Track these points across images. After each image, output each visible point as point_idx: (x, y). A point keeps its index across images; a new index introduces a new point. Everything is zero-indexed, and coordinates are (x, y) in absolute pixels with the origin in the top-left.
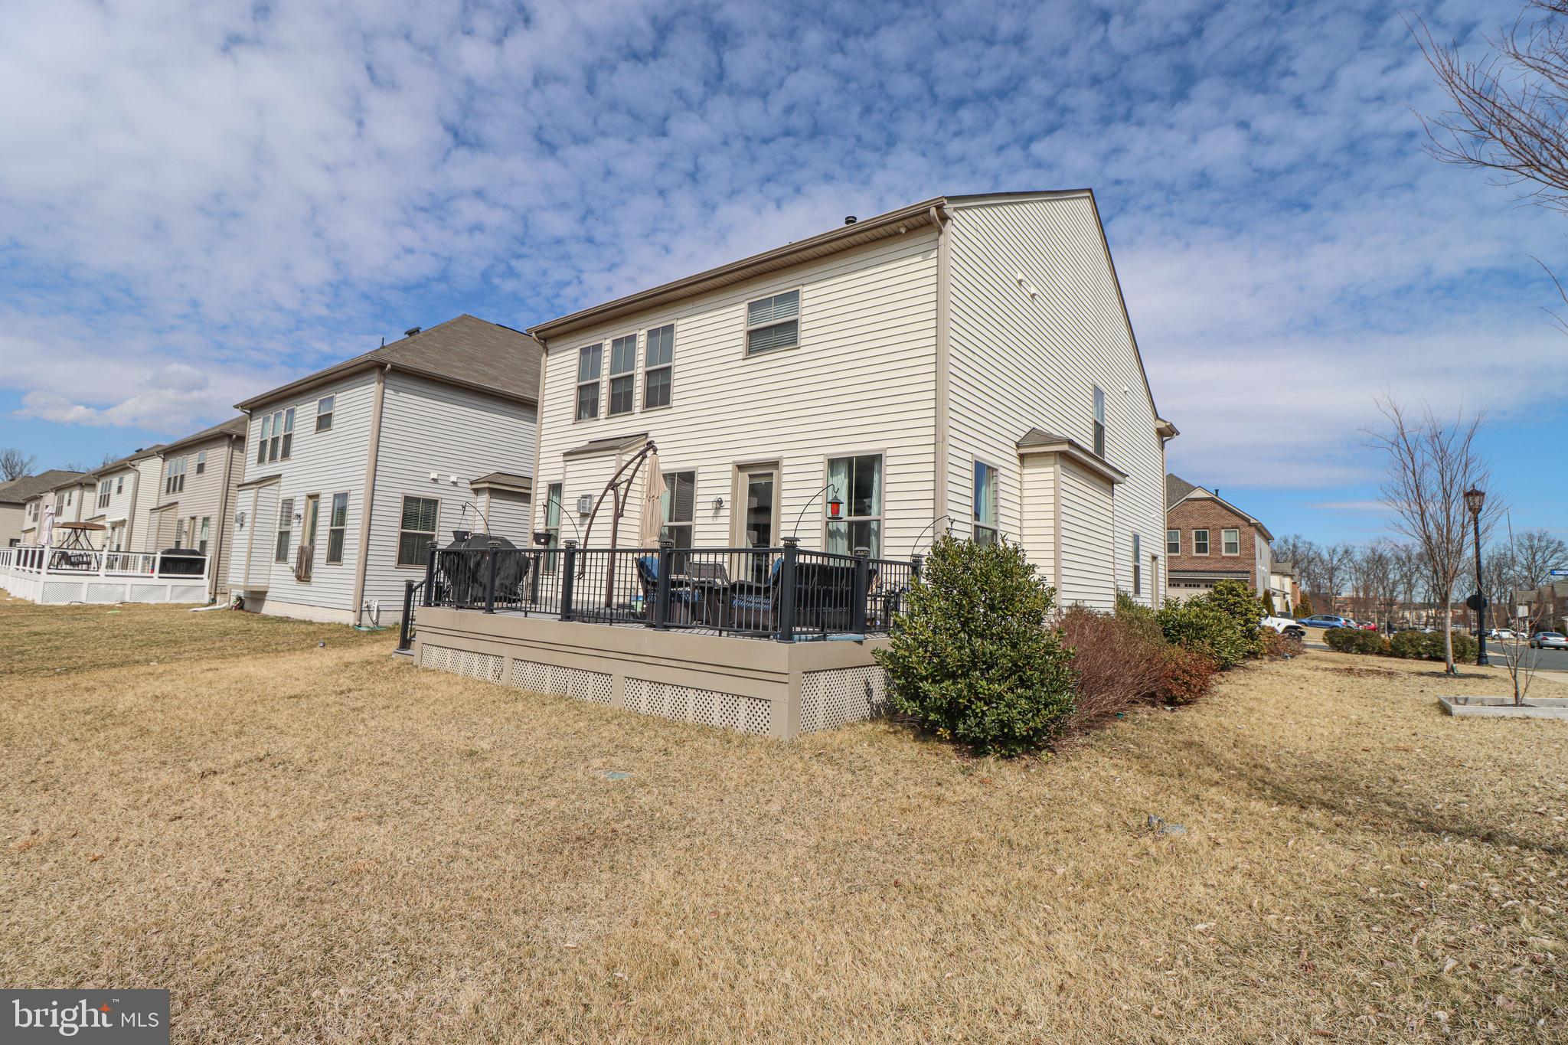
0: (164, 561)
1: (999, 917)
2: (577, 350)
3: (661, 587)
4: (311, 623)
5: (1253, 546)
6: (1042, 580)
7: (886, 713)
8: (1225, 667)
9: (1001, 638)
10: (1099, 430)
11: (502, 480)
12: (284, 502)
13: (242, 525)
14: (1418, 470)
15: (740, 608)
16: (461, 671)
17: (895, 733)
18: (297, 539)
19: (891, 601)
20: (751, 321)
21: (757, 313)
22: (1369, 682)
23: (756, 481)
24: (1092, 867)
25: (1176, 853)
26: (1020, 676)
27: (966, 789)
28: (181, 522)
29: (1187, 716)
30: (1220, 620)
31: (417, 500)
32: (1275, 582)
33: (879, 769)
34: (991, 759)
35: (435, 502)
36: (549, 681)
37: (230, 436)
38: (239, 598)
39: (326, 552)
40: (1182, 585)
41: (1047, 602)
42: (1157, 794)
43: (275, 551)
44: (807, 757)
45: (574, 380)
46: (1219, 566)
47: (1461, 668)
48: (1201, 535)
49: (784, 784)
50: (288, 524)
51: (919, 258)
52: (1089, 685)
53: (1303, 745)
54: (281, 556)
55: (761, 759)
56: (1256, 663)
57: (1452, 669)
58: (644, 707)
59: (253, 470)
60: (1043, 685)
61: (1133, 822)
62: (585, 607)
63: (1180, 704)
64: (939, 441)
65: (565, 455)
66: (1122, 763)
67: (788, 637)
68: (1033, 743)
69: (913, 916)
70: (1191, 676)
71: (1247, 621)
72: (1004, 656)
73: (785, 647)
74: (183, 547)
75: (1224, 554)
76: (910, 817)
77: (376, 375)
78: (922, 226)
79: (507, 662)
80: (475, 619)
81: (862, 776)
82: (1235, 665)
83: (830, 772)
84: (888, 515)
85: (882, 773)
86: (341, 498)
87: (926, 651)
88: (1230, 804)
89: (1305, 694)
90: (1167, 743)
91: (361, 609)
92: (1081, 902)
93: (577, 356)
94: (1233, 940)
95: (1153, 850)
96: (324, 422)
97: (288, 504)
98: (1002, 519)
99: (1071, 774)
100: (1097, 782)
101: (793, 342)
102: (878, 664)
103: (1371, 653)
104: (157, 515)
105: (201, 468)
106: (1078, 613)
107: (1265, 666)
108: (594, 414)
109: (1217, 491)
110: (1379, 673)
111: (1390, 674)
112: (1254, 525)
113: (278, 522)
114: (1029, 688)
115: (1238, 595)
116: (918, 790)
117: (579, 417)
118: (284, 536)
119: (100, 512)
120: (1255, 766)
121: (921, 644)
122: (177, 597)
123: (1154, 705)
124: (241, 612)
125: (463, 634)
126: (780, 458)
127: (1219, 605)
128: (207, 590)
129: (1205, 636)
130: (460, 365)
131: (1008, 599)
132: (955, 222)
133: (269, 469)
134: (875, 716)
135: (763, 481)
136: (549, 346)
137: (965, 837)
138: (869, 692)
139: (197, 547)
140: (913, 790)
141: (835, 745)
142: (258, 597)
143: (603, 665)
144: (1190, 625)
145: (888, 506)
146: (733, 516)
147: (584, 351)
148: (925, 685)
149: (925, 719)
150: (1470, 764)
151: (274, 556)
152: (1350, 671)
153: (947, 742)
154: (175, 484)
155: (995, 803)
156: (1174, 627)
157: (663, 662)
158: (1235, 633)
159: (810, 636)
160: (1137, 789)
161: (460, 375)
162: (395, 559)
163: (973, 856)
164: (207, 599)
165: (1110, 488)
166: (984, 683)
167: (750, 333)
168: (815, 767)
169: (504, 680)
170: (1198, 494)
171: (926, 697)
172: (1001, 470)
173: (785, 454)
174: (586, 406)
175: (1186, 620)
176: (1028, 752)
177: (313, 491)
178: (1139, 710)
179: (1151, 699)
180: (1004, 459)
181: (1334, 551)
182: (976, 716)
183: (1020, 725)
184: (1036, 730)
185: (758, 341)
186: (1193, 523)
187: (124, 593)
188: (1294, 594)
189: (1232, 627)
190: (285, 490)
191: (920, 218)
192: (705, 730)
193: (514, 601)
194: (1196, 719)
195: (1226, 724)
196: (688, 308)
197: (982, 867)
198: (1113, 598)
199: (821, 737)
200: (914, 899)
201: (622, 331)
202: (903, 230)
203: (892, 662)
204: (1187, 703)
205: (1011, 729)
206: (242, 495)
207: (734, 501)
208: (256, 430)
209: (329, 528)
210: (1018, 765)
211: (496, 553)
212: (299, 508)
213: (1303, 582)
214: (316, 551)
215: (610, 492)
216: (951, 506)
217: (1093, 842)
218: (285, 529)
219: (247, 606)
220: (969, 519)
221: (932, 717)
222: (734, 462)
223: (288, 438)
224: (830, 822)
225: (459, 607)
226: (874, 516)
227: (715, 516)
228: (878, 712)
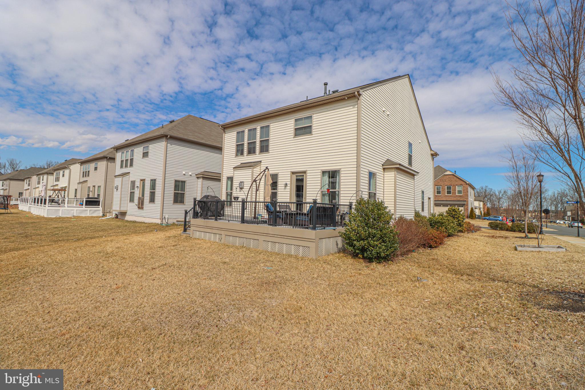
0: (86, 201)
1: (377, 299)
2: (236, 132)
3: (274, 214)
4: (144, 223)
5: (468, 192)
6: (390, 211)
7: (343, 251)
8: (450, 235)
9: (377, 229)
10: (410, 157)
11: (206, 174)
12: (132, 182)
13: (117, 190)
14: (518, 169)
15: (300, 220)
16: (207, 239)
17: (346, 256)
18: (137, 194)
19: (342, 217)
20: (296, 125)
21: (298, 122)
22: (498, 240)
23: (298, 178)
24: (401, 289)
25: (423, 285)
26: (383, 240)
27: (367, 271)
28: (89, 187)
29: (435, 251)
30: (449, 220)
31: (179, 181)
32: (476, 204)
33: (342, 266)
34: (374, 263)
35: (185, 182)
36: (238, 242)
37: (107, 158)
38: (116, 214)
39: (149, 199)
40: (442, 206)
41: (391, 218)
42: (421, 272)
43: (129, 198)
44: (322, 263)
45: (235, 142)
46: (455, 199)
47: (530, 235)
48: (449, 188)
49: (317, 270)
50: (134, 189)
51: (352, 107)
52: (404, 241)
53: (468, 259)
54: (132, 200)
55: (308, 264)
56: (462, 234)
57: (527, 236)
58: (269, 250)
59: (119, 171)
60: (389, 242)
61: (414, 279)
62: (249, 219)
63: (433, 247)
64: (358, 166)
65: (234, 168)
66: (413, 264)
67: (314, 228)
68: (386, 259)
69: (356, 299)
70: (437, 239)
71: (459, 220)
72: (378, 234)
73: (314, 231)
74: (90, 196)
75: (457, 194)
76: (353, 278)
77: (164, 139)
78: (353, 97)
79: (223, 236)
80: (211, 222)
81: (338, 268)
82: (454, 235)
83: (329, 267)
84: (342, 189)
85: (343, 267)
86: (153, 182)
87: (355, 232)
88: (441, 274)
89: (475, 244)
90: (427, 259)
91: (162, 218)
92: (397, 296)
93: (236, 134)
94: (433, 303)
95: (418, 285)
96: (145, 155)
97: (133, 183)
98: (377, 189)
99: (397, 267)
100: (404, 269)
101: (310, 133)
102: (340, 236)
103: (504, 230)
104: (80, 185)
105: (96, 169)
106: (401, 219)
107: (465, 235)
108: (242, 154)
109: (455, 171)
110: (502, 237)
111: (506, 238)
112: (468, 184)
113: (130, 188)
114: (385, 243)
115: (456, 212)
116: (354, 271)
117: (237, 155)
118: (132, 194)
119: (55, 183)
120: (452, 265)
121: (353, 230)
122: (91, 214)
123: (425, 248)
124: (117, 219)
125: (207, 227)
126: (307, 170)
127: (450, 215)
128: (101, 211)
129: (444, 226)
130: (190, 134)
131: (379, 217)
132: (363, 96)
133: (125, 170)
134: (339, 252)
135: (301, 178)
136: (226, 130)
137: (368, 282)
138: (337, 244)
139: (96, 196)
140: (352, 272)
141: (329, 259)
142: (124, 214)
143: (256, 237)
144: (439, 222)
145: (342, 187)
146: (291, 189)
147: (238, 133)
148: (355, 242)
149: (355, 252)
150: (514, 264)
151: (129, 200)
152: (493, 237)
153: (361, 258)
154: (86, 174)
155: (375, 274)
156: (433, 223)
157: (276, 236)
158: (454, 224)
159: (320, 228)
160: (416, 271)
161: (192, 138)
162: (173, 201)
163: (370, 287)
164: (101, 214)
165: (413, 177)
166: (372, 242)
167: (296, 129)
168: (324, 266)
169: (223, 241)
170: (448, 173)
171: (355, 245)
172: (377, 174)
173: (308, 169)
174: (239, 151)
175: (437, 220)
176: (385, 261)
177: (143, 178)
178: (420, 249)
179: (424, 246)
180: (378, 170)
181: (500, 192)
182: (370, 251)
183: (382, 253)
184: (387, 255)
185: (298, 132)
186: (446, 183)
187: (74, 213)
188: (484, 208)
189: (453, 222)
190: (132, 178)
191: (352, 95)
192: (290, 256)
193: (220, 216)
194: (438, 252)
195: (446, 253)
196: (274, 120)
197: (372, 289)
198: (413, 213)
199: (325, 258)
200: (355, 296)
201: (252, 126)
202: (346, 98)
203: (345, 236)
204: (436, 247)
205: (380, 255)
206: (116, 179)
207: (291, 184)
208: (119, 156)
209: (149, 191)
210: (382, 265)
211: (218, 202)
212: (138, 184)
213: (488, 203)
214: (145, 199)
215: (254, 183)
216: (362, 187)
217: (402, 284)
218: (132, 191)
219: (119, 217)
220: (367, 191)
221: (357, 251)
222: (291, 171)
223: (132, 160)
224: (331, 279)
225: (204, 219)
226: (337, 190)
227: (285, 189)
228: (340, 251)
